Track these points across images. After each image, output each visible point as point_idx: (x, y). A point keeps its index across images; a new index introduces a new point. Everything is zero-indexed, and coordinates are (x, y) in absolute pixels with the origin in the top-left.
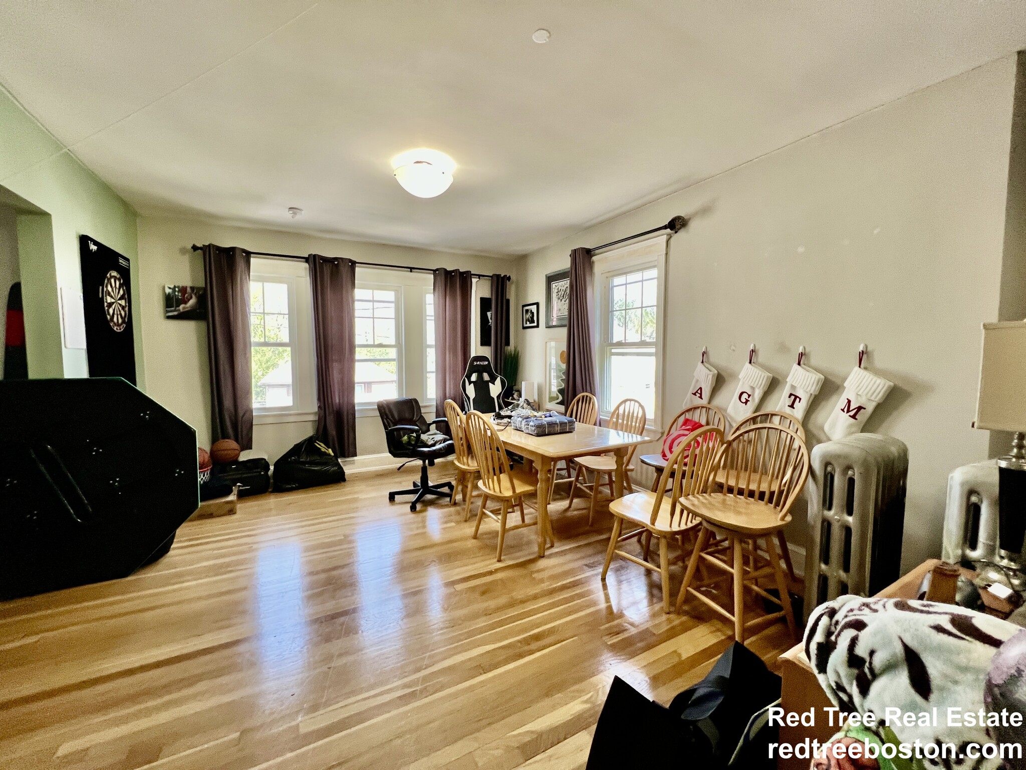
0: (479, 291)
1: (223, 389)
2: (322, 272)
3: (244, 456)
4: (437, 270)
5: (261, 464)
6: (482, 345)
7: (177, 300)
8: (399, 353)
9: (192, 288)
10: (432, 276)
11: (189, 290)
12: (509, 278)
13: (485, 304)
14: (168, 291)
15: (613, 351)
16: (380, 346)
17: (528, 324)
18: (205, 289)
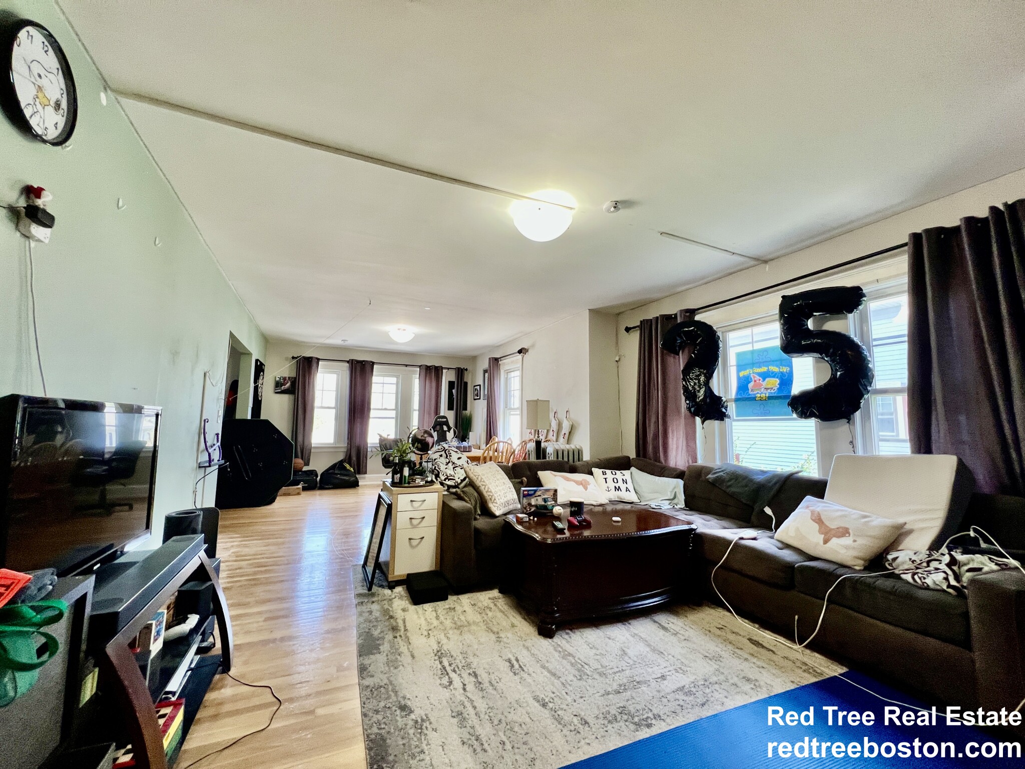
0: (447, 377)
1: (299, 431)
2: (356, 368)
3: (305, 469)
4: (421, 366)
5: (313, 473)
6: (448, 409)
7: (281, 383)
8: (397, 414)
9: (289, 378)
10: (419, 369)
11: (287, 379)
12: (466, 370)
13: (451, 385)
14: (277, 379)
15: (512, 413)
16: (386, 409)
17: (476, 398)
18: (295, 378)
